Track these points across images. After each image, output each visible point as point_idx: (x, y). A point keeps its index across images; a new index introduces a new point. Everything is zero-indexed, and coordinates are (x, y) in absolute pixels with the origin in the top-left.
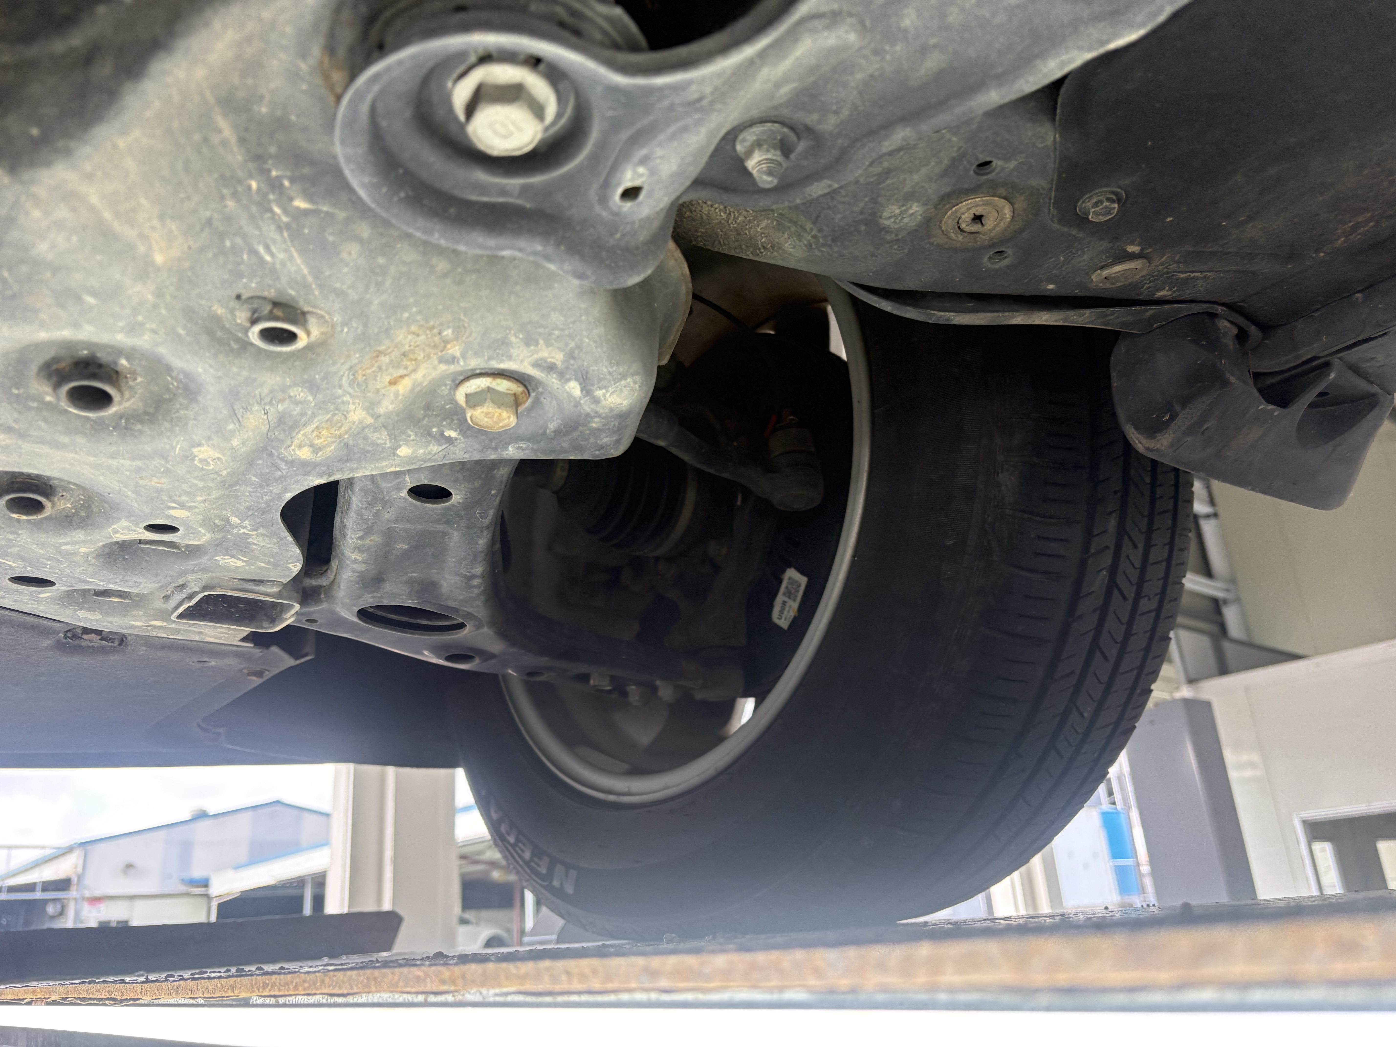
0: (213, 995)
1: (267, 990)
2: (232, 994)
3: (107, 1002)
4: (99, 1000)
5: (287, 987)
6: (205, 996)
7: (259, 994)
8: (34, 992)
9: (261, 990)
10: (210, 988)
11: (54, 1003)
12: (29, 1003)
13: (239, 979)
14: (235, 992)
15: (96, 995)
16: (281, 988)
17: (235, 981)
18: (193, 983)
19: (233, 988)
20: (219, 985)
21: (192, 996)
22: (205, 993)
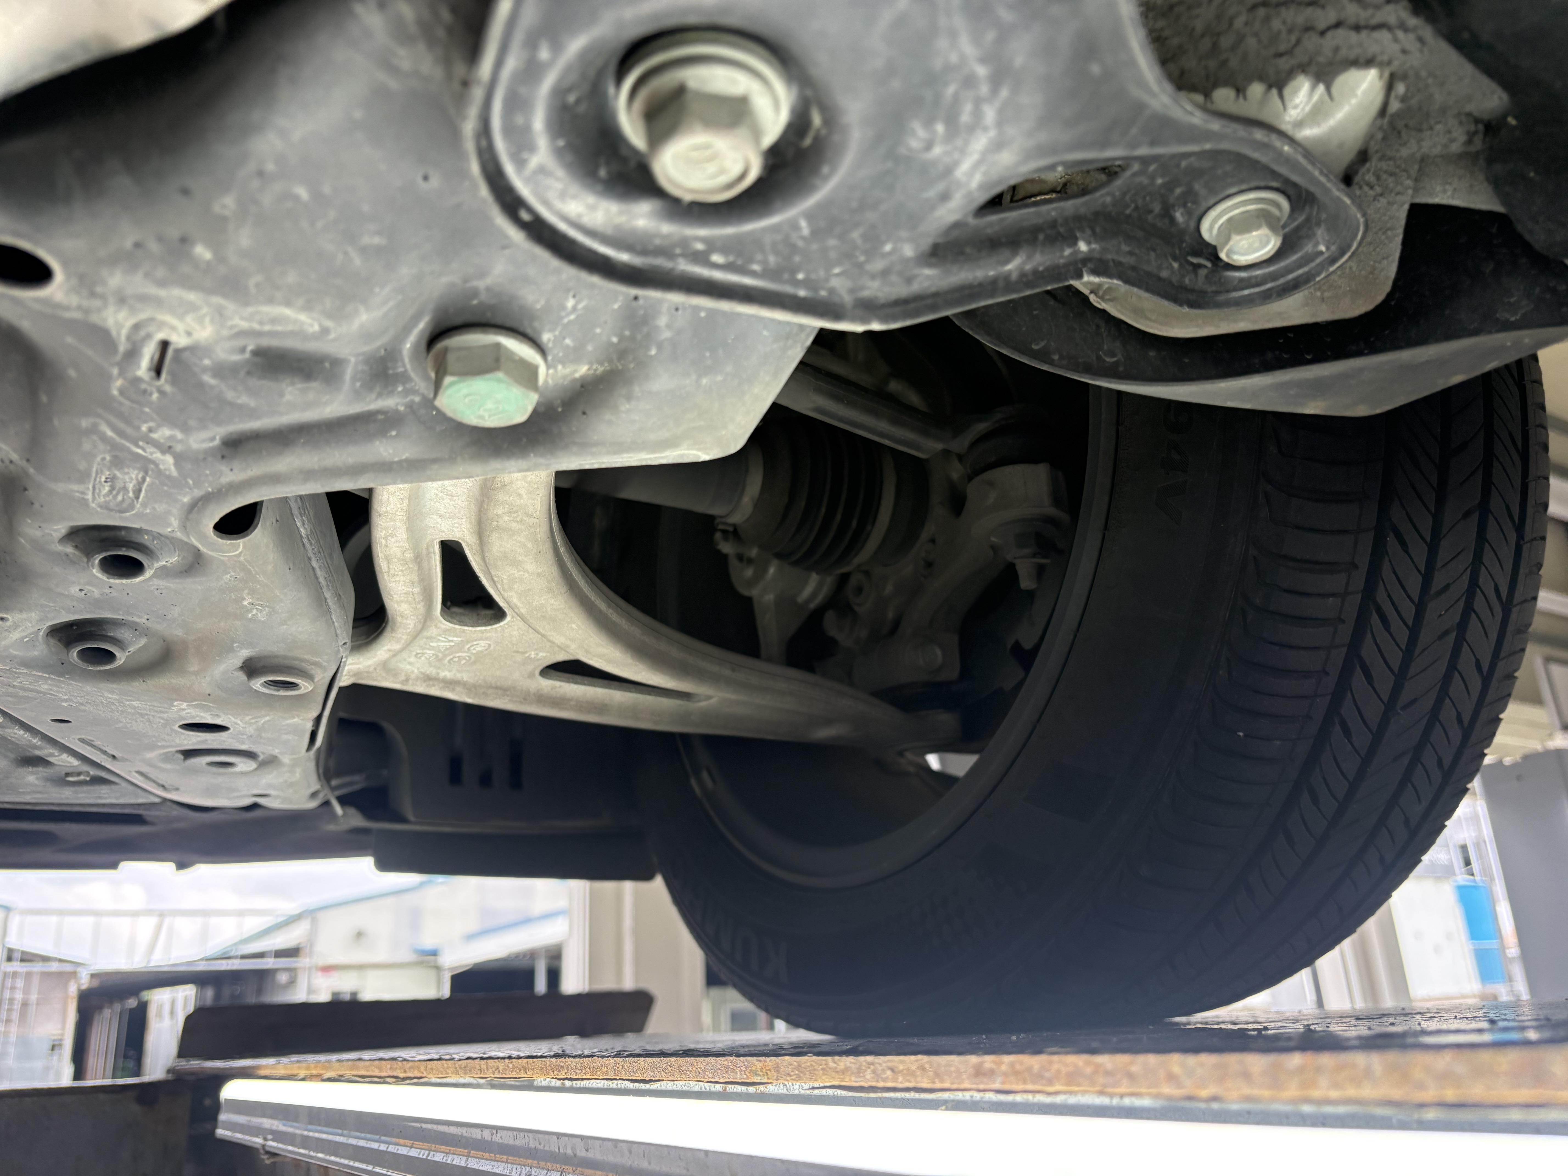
0: (504, 1076)
1: (563, 1073)
2: (525, 1076)
3: (388, 1080)
4: (380, 1077)
5: (584, 1071)
6: (495, 1076)
7: (554, 1077)
8: (308, 1068)
9: (556, 1073)
10: (501, 1068)
11: (329, 1080)
12: (303, 1079)
13: (531, 1060)
14: (528, 1073)
15: (377, 1073)
16: (577, 1071)
17: (527, 1062)
18: (483, 1062)
19: (526, 1069)
20: (511, 1066)
21: (481, 1076)
22: (496, 1073)
